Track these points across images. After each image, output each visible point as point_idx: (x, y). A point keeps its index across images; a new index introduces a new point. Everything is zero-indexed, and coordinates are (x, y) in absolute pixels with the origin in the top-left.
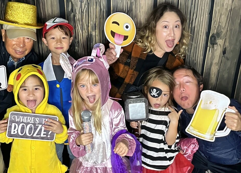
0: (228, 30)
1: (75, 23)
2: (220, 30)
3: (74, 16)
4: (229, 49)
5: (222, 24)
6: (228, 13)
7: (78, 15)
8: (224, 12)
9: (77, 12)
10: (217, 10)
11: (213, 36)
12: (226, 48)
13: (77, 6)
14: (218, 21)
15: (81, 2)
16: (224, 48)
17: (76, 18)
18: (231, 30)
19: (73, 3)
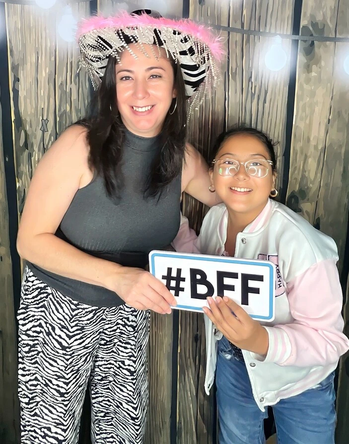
0: (321, 185)
1: (32, 168)
2: (307, 184)
3: (30, 155)
4: (325, 219)
5: (309, 173)
6: (319, 154)
7: (37, 155)
8: (311, 152)
9: (36, 149)
10: (298, 148)
11: (293, 196)
12: (319, 219)
13: (35, 138)
14: (301, 167)
15: (43, 132)
16: (316, 218)
17: (32, 158)
18: (327, 185)
19: (29, 133)
